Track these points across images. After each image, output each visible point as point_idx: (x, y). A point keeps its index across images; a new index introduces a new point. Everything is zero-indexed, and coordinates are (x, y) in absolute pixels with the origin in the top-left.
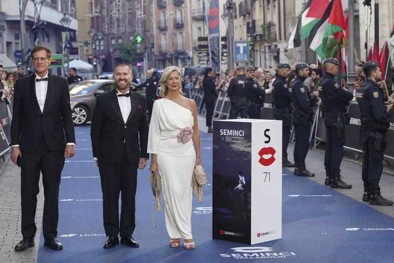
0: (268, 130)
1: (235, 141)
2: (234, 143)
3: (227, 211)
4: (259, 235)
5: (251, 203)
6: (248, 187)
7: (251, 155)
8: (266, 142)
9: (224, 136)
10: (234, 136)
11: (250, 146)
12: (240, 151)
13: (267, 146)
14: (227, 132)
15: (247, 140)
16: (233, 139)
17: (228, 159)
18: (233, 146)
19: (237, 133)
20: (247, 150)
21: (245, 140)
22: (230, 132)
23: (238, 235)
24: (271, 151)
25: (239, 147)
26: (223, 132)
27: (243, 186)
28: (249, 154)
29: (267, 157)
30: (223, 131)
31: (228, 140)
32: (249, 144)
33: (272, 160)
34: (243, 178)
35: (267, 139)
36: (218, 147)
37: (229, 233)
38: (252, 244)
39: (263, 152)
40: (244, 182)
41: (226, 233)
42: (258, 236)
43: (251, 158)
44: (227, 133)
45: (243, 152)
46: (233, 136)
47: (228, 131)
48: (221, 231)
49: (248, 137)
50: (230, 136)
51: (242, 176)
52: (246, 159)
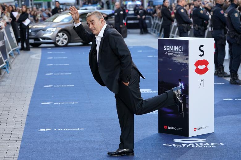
0: (202, 46)
1: (175, 55)
2: (175, 56)
3: (169, 111)
4: (195, 129)
5: (188, 104)
6: (186, 92)
7: (188, 66)
8: (201, 56)
9: (167, 51)
10: (175, 51)
11: (187, 59)
12: (179, 63)
13: (202, 58)
14: (169, 47)
15: (185, 54)
16: (174, 53)
17: (170, 69)
18: (174, 59)
19: (177, 48)
20: (185, 62)
21: (184, 54)
22: (172, 48)
23: (178, 129)
24: (205, 63)
25: (179, 59)
27: (182, 91)
28: (186, 65)
29: (201, 67)
30: (166, 47)
31: (170, 54)
32: (187, 57)
33: (206, 70)
34: (182, 84)
35: (202, 53)
36: (162, 60)
37: (172, 128)
38: (189, 136)
39: (198, 63)
40: (183, 87)
41: (169, 128)
42: (195, 130)
43: (188, 68)
44: (169, 49)
45: (182, 63)
46: (173, 51)
47: (170, 47)
48: (164, 126)
49: (186, 52)
50: (172, 51)
51: (181, 83)
52: (184, 69)
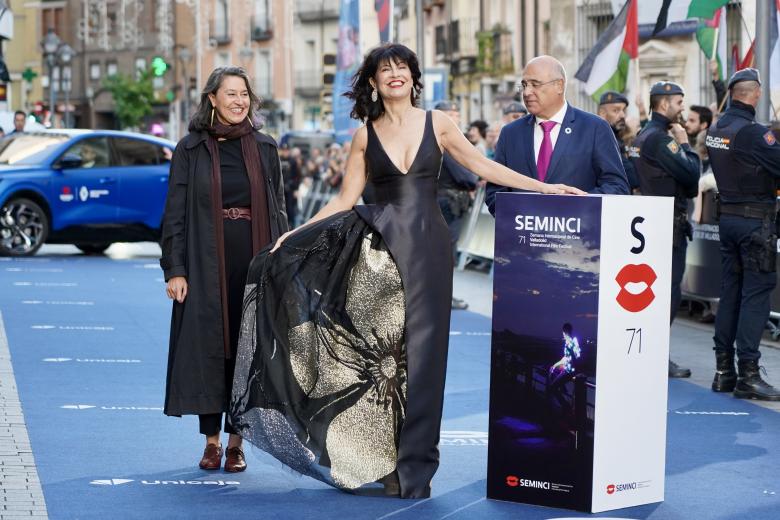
0: (639, 220)
1: (554, 246)
2: (552, 250)
3: (527, 427)
4: (611, 489)
5: (593, 407)
6: (587, 363)
7: (597, 282)
8: (636, 251)
9: (527, 233)
10: (553, 233)
11: (596, 259)
12: (568, 271)
13: (637, 260)
14: (533, 221)
15: (588, 244)
16: (550, 241)
17: (535, 292)
18: (550, 258)
19: (561, 224)
20: (587, 268)
21: (584, 242)
22: (543, 223)
23: (555, 487)
25: (567, 259)
26: (523, 223)
27: (574, 362)
28: (592, 279)
29: (636, 288)
30: (523, 220)
31: (535, 242)
32: (593, 253)
33: (646, 299)
34: (575, 340)
35: (637, 243)
36: (508, 261)
37: (533, 484)
38: (594, 510)
40: (577, 351)
41: (525, 483)
42: (610, 492)
43: (597, 288)
44: (533, 226)
45: (576, 273)
46: (548, 233)
47: (537, 219)
48: (509, 478)
49: (591, 236)
50: (543, 232)
51: (572, 336)
52: (582, 291)
